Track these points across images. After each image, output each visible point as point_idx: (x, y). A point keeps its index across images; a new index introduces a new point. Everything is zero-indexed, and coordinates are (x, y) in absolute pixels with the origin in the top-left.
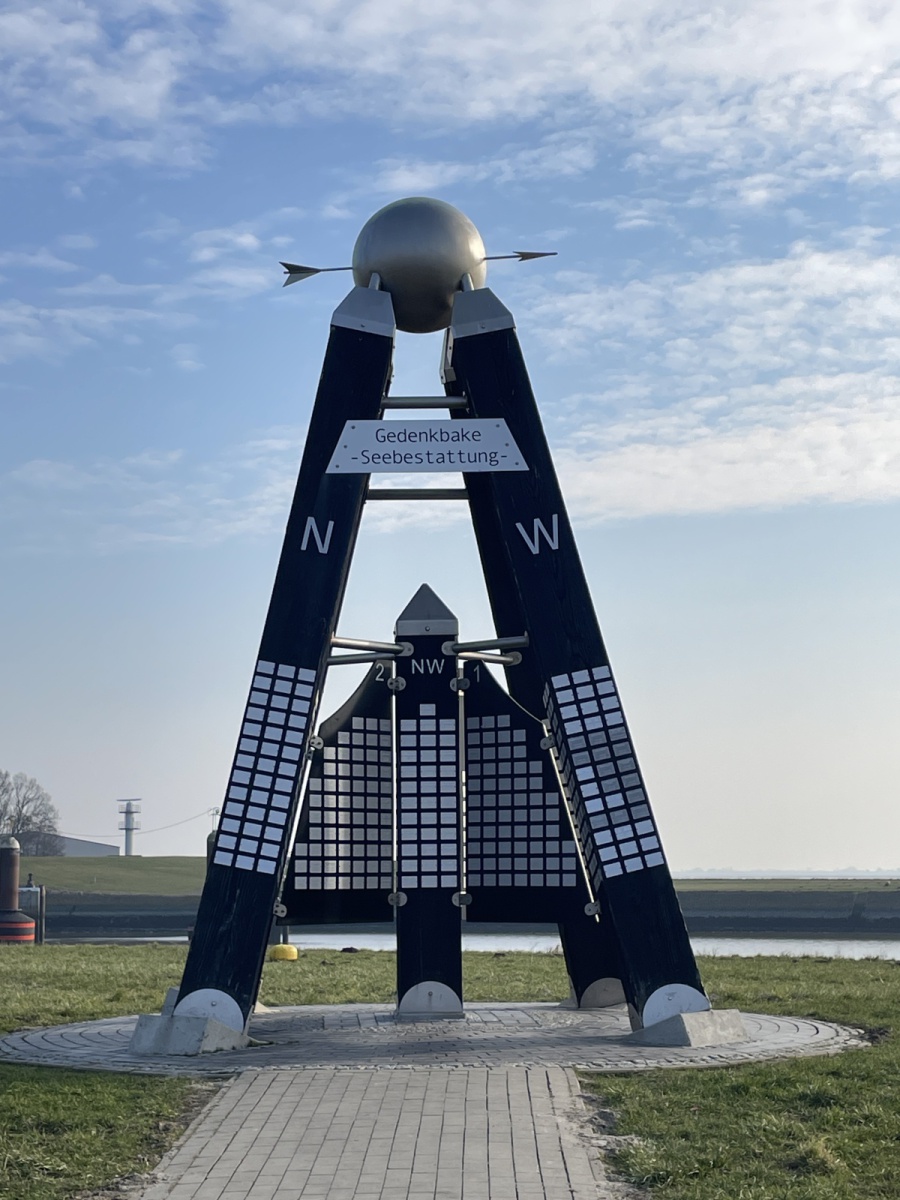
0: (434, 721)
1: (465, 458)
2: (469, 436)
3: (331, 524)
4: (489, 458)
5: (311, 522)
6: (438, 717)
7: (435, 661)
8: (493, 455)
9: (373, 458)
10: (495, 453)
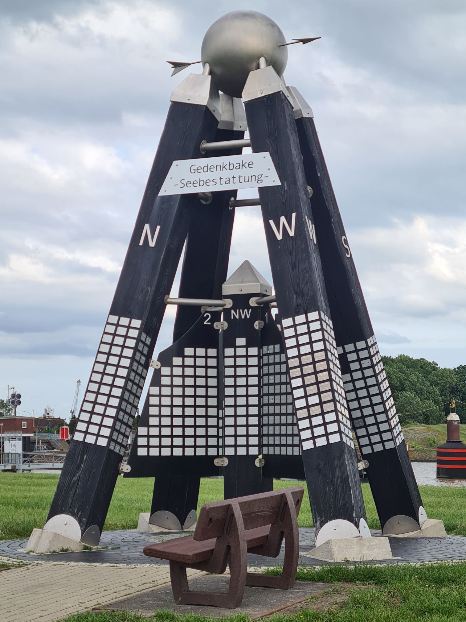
0: (245, 349)
1: (242, 179)
2: (246, 165)
3: (158, 227)
4: (257, 178)
5: (147, 227)
6: (247, 346)
7: (246, 310)
8: (260, 176)
9: (187, 184)
10: (261, 175)
